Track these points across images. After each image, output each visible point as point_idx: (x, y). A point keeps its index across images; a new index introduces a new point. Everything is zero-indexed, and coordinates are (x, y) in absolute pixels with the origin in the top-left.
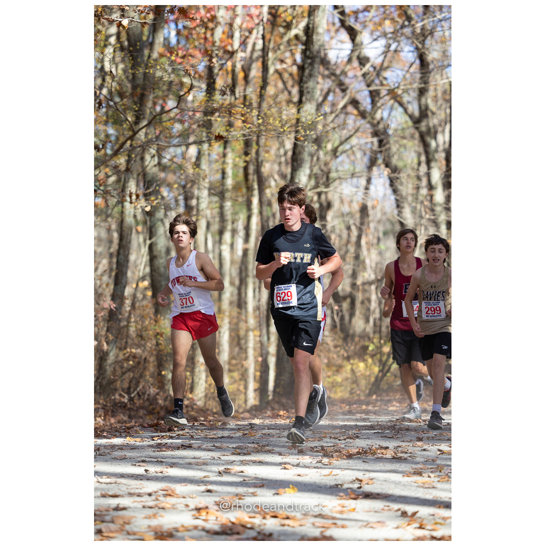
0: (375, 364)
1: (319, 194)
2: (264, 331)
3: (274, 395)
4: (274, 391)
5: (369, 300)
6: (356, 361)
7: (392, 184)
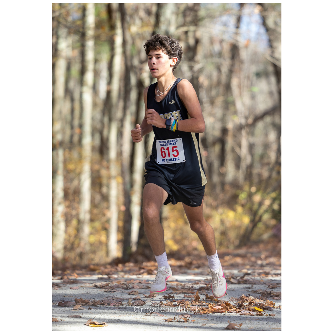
0: (245, 214)
1: (186, 33)
2: (127, 178)
3: (138, 248)
4: (138, 243)
5: (240, 145)
6: (226, 210)
7: (264, 23)
